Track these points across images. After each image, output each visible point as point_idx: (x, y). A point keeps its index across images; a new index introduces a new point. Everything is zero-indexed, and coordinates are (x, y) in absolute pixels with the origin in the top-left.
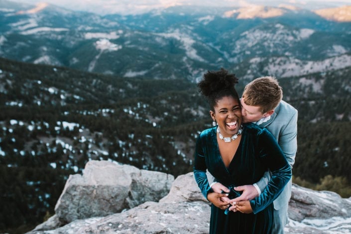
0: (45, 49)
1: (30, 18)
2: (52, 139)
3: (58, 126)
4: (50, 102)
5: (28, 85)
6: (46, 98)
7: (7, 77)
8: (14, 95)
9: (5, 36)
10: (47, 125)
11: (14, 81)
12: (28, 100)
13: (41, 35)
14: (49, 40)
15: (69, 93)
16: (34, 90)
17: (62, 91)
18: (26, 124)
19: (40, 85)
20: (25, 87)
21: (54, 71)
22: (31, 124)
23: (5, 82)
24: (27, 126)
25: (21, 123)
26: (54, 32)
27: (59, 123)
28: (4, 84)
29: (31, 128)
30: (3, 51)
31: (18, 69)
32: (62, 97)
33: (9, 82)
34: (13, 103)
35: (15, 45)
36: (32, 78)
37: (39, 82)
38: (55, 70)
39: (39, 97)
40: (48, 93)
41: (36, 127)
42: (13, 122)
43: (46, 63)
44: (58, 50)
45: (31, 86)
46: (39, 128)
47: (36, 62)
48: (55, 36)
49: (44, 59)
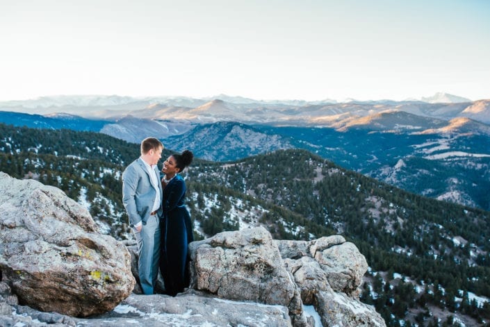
0: (455, 181)
1: (441, 138)
2: (447, 314)
3: (459, 296)
4: (451, 258)
5: (425, 228)
6: (447, 252)
7: (399, 213)
8: (404, 239)
9: (404, 161)
10: (443, 290)
11: (406, 220)
12: (421, 250)
13: (453, 162)
14: (462, 169)
15: (483, 250)
16: (431, 237)
17: (473, 245)
18: (414, 283)
19: (442, 231)
20: (419, 231)
21: (464, 214)
22: (420, 284)
23: (396, 219)
24: (415, 286)
25: (407, 280)
26: (472, 159)
27: (461, 292)
28: (393, 222)
29: (419, 289)
30: (399, 179)
31: (414, 204)
32: (472, 253)
33: (400, 220)
34: (399, 250)
35: (416, 172)
36: (430, 220)
37: (441, 227)
38: (466, 212)
39: (437, 248)
40: (451, 244)
41: (427, 290)
42: (397, 276)
43: (454, 201)
44: (474, 185)
45: (428, 230)
46: (431, 292)
47: (440, 198)
48: (473, 164)
49: (453, 195)
